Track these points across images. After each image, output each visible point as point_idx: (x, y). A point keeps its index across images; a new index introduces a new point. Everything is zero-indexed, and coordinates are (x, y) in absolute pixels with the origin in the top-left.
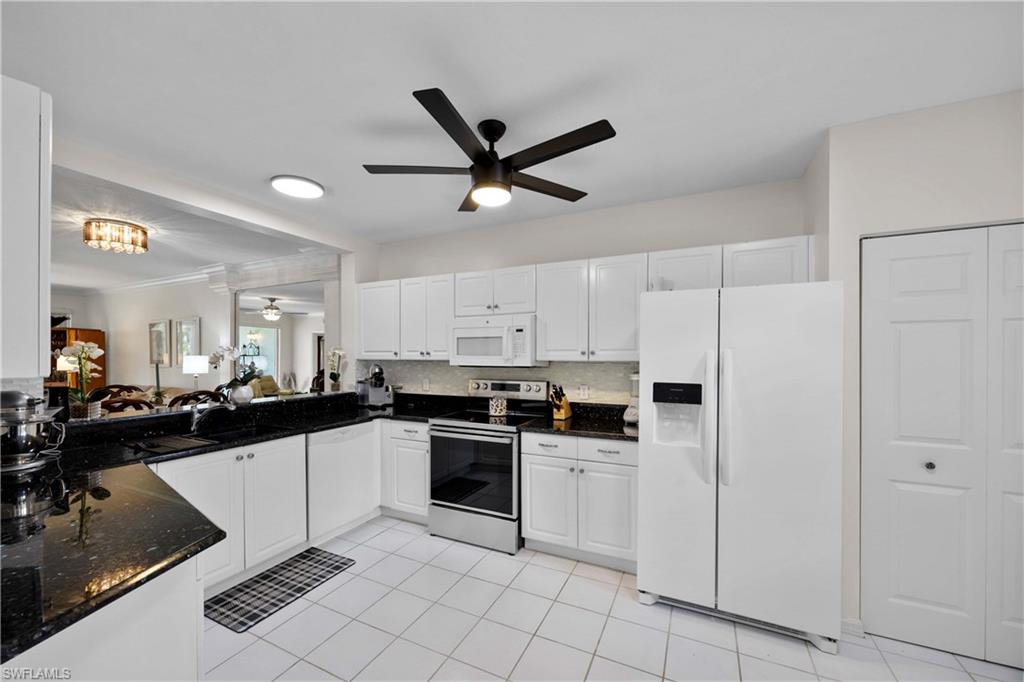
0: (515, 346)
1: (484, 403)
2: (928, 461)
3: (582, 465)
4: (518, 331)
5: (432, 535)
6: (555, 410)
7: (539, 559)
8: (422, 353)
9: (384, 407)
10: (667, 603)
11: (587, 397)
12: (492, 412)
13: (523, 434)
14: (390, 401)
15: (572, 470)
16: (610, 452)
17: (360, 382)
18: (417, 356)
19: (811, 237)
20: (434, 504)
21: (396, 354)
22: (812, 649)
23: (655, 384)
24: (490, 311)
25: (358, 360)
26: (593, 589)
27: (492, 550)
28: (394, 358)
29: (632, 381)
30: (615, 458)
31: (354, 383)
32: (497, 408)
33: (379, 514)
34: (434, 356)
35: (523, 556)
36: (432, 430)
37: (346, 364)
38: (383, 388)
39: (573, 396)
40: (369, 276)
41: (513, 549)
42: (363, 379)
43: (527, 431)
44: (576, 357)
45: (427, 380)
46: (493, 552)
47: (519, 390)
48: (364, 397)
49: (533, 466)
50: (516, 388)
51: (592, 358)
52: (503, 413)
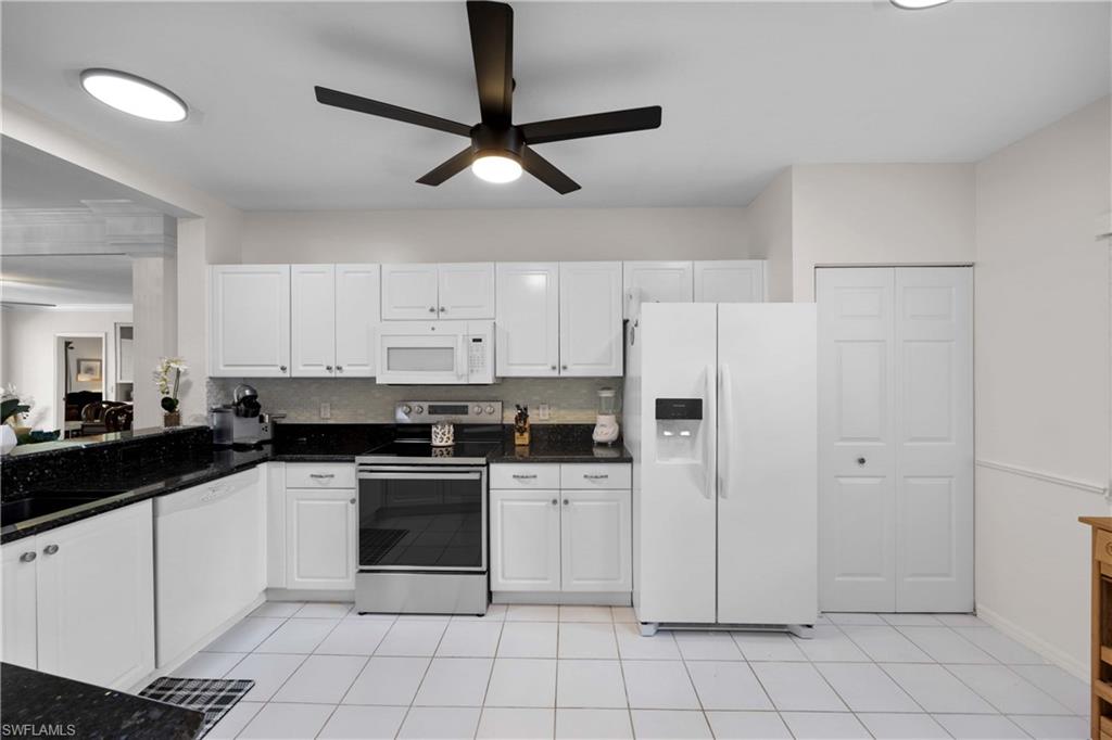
0: (471, 360)
1: (425, 430)
2: (860, 457)
3: (565, 495)
4: (474, 340)
5: (361, 614)
6: (517, 434)
7: (514, 614)
8: (329, 368)
9: (259, 446)
10: (666, 629)
11: (547, 417)
12: (436, 442)
13: (492, 466)
14: (268, 436)
15: (555, 502)
16: (596, 477)
17: (216, 411)
18: (322, 372)
19: (765, 261)
20: (362, 571)
21: (283, 369)
22: (796, 639)
23: (658, 401)
24: (434, 315)
25: (211, 378)
26: (589, 635)
27: (453, 615)
28: (281, 374)
29: (600, 398)
30: (604, 483)
31: (205, 413)
32: (442, 437)
33: (264, 600)
34: (348, 372)
35: (495, 616)
36: (361, 471)
37: (188, 384)
38: (258, 418)
39: (538, 416)
40: (227, 256)
41: (482, 608)
42: (219, 406)
43: (497, 462)
44: (545, 372)
45: (328, 405)
46: (454, 618)
47: (466, 413)
48: (223, 432)
49: (505, 503)
50: (464, 410)
51: (564, 374)
52: (450, 443)
